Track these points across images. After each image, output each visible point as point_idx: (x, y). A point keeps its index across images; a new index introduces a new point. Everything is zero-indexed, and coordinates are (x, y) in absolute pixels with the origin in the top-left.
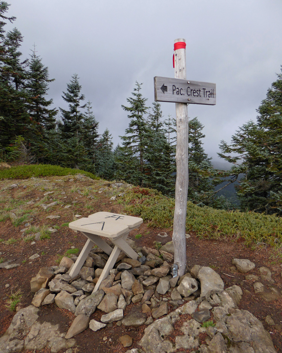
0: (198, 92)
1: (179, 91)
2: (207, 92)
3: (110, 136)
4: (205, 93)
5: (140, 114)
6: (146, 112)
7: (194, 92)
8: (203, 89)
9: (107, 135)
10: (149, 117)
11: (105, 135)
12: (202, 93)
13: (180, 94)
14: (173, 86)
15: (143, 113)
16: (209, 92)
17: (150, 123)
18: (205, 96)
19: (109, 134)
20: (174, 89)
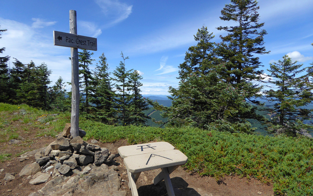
0: (84, 42)
1: (70, 41)
2: (90, 43)
3: (63, 83)
4: (89, 43)
5: (86, 64)
6: (91, 63)
7: (82, 42)
8: (88, 41)
9: (60, 83)
10: (97, 68)
11: (58, 83)
12: (87, 42)
13: (71, 42)
14: (66, 37)
15: (89, 64)
16: (92, 43)
17: (98, 73)
18: (89, 45)
19: (63, 82)
20: (67, 39)
